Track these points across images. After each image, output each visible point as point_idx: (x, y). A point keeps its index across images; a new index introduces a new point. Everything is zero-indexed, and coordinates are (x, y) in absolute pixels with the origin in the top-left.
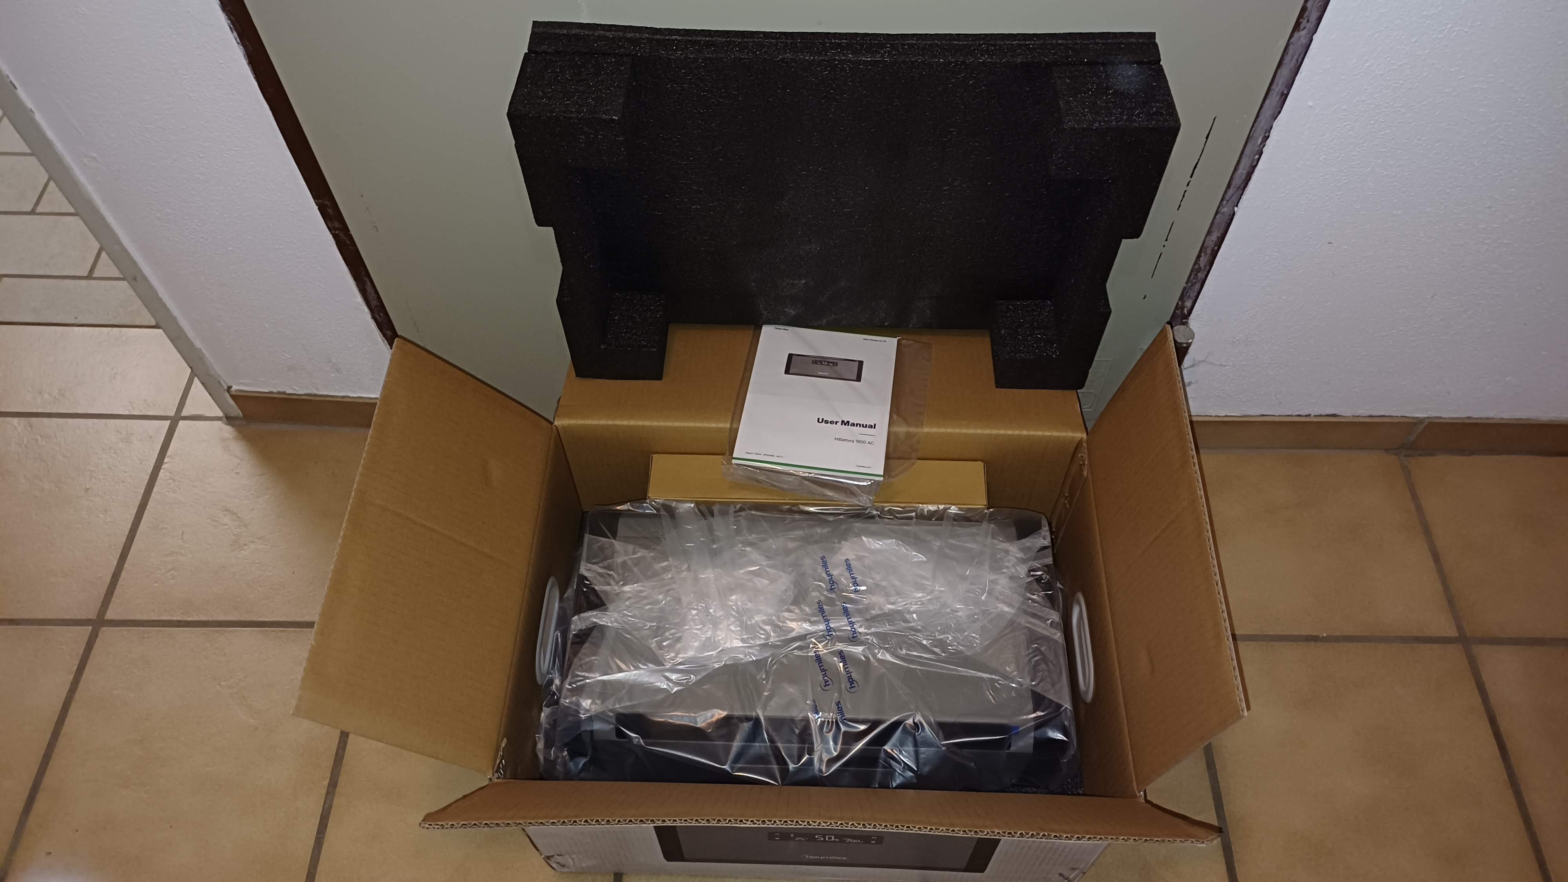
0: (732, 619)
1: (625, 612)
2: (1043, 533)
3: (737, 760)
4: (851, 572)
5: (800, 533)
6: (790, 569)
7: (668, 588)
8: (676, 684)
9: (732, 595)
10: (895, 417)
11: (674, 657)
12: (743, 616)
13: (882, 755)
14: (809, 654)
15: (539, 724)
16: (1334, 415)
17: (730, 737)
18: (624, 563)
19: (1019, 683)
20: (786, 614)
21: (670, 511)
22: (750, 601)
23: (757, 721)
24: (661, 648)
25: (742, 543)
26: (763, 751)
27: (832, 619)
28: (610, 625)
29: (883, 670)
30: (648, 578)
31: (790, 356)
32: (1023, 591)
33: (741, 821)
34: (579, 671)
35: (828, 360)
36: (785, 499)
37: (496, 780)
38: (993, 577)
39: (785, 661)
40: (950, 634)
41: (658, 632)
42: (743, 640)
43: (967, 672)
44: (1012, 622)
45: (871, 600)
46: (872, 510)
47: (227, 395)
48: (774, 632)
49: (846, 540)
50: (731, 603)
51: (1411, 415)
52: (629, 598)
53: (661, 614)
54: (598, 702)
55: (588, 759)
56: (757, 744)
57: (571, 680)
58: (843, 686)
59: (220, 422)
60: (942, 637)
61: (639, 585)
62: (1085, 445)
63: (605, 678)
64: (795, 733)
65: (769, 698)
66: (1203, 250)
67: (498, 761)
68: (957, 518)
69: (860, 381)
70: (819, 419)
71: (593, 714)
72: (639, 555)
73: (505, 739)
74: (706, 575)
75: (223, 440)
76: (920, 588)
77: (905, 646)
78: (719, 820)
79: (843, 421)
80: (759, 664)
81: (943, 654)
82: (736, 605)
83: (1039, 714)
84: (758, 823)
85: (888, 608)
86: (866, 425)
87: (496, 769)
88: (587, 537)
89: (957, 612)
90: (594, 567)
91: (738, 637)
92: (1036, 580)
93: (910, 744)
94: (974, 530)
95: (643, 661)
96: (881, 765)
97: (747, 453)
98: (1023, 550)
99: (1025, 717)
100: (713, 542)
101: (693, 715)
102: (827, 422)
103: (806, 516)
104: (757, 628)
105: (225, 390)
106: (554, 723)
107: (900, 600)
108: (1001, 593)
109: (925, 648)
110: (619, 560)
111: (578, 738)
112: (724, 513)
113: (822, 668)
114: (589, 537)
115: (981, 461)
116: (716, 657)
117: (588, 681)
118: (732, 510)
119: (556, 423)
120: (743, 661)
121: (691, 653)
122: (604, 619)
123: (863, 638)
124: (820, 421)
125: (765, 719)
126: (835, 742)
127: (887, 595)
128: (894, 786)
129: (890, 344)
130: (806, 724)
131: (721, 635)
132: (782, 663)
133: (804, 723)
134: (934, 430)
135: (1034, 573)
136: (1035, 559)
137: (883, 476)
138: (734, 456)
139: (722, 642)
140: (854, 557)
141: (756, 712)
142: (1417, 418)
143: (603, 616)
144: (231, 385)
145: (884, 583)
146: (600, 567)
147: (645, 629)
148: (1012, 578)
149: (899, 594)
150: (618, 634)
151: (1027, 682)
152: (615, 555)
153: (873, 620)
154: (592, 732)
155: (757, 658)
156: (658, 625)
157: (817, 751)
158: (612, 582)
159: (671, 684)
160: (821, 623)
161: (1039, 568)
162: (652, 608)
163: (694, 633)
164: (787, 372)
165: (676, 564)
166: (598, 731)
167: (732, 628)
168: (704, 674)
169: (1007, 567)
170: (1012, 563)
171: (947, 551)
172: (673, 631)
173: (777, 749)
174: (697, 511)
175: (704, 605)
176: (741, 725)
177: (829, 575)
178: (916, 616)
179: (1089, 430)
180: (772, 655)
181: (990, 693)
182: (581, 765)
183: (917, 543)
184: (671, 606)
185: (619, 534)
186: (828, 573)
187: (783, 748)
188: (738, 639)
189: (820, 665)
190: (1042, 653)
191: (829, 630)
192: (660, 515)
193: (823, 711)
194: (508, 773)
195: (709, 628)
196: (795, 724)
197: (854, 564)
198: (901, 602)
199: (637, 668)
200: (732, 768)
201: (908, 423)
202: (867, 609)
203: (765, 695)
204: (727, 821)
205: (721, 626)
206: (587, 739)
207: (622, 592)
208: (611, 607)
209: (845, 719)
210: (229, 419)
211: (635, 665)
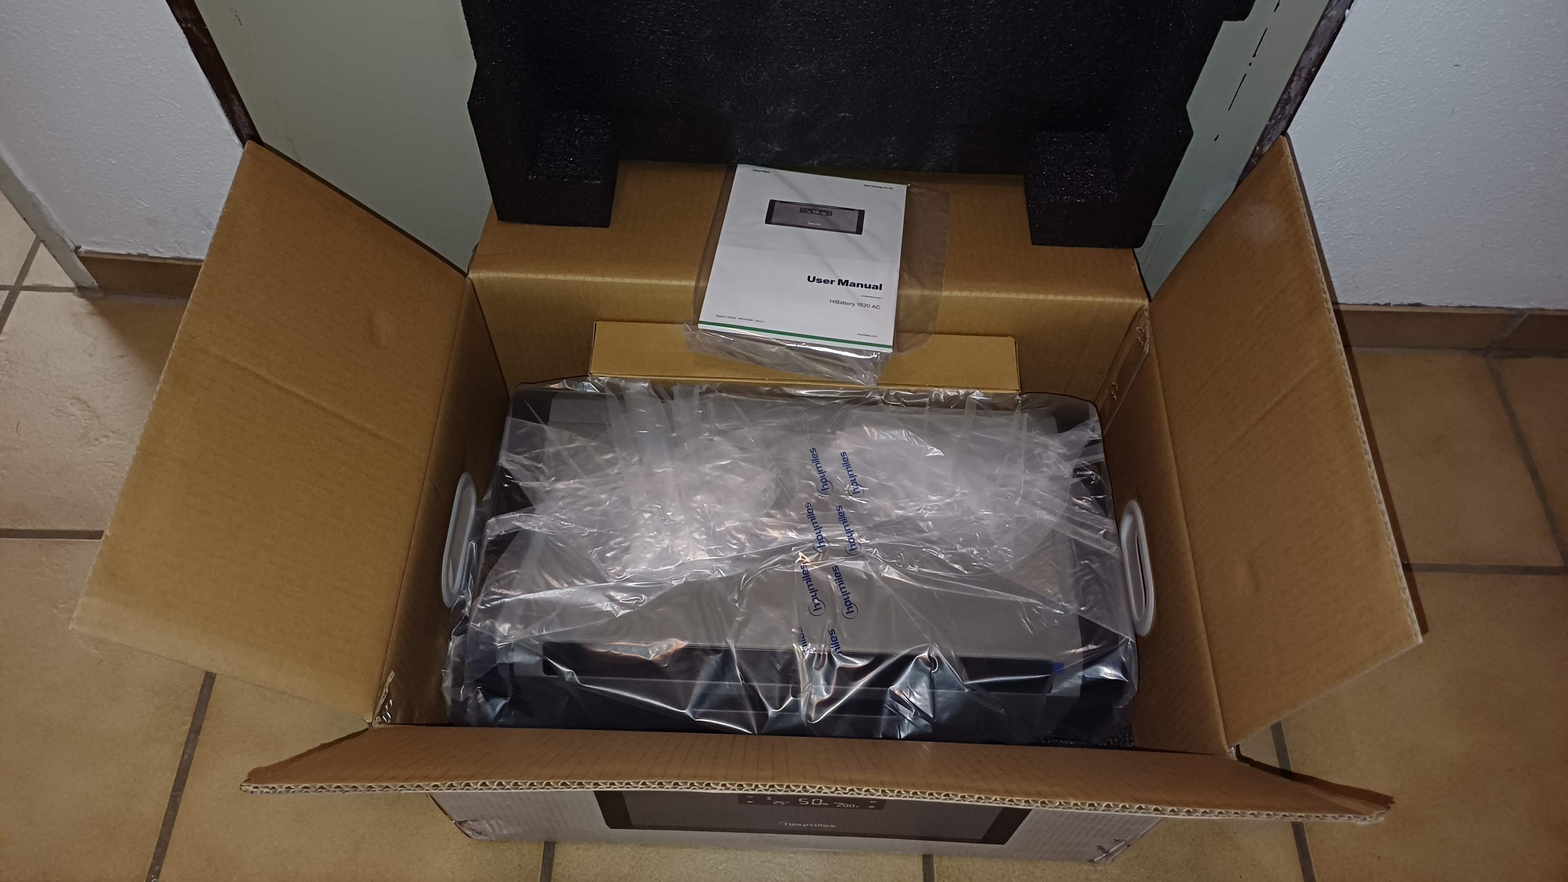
0: (697, 525)
1: (557, 514)
2: (1092, 425)
3: (700, 702)
4: (849, 469)
5: (785, 421)
6: (771, 464)
7: (614, 485)
8: (623, 606)
9: (696, 495)
10: (906, 276)
11: (620, 571)
12: (710, 521)
13: (889, 698)
14: (795, 571)
15: (446, 656)
16: (1418, 305)
17: (692, 673)
18: (557, 455)
19: (1063, 608)
20: (765, 520)
21: (618, 393)
22: (719, 502)
23: (727, 653)
24: (603, 559)
25: (710, 431)
26: (736, 692)
27: (825, 527)
28: (537, 530)
29: (890, 591)
30: (588, 473)
31: (772, 203)
32: (1068, 496)
33: (708, 785)
34: (496, 587)
35: (820, 208)
36: (764, 379)
37: (377, 726)
38: (1027, 477)
39: (763, 577)
40: (975, 547)
41: (600, 540)
42: (710, 552)
43: (997, 595)
44: (1053, 533)
45: (874, 503)
46: (874, 393)
47: (76, 258)
48: (750, 542)
49: (842, 429)
50: (695, 505)
51: (1509, 306)
52: (563, 498)
53: (604, 518)
54: (519, 626)
55: (508, 701)
56: (727, 683)
57: (485, 599)
58: (838, 611)
59: (71, 293)
60: (964, 551)
61: (576, 482)
62: (1146, 314)
63: (531, 596)
64: (776, 668)
65: (744, 624)
66: (1297, 73)
67: (382, 701)
68: (980, 406)
69: (861, 233)
70: (809, 277)
71: (512, 641)
72: (576, 444)
73: (392, 672)
74: (664, 469)
75: (74, 315)
76: (935, 489)
77: (917, 561)
78: (676, 784)
79: (840, 281)
80: (730, 582)
81: (966, 572)
82: (702, 507)
83: (1091, 647)
84: (733, 788)
85: (896, 514)
86: (870, 285)
87: (378, 710)
88: (510, 420)
89: (983, 520)
90: (519, 458)
91: (703, 548)
92: (1083, 481)
93: (924, 685)
94: (1003, 420)
95: (580, 576)
96: (886, 711)
97: (717, 316)
98: (1067, 444)
99: (1073, 651)
100: (673, 429)
101: (644, 645)
102: (819, 281)
103: (791, 401)
104: (728, 536)
105: (71, 250)
106: (462, 654)
107: (911, 504)
108: (1040, 497)
109: (942, 564)
110: (551, 450)
111: (494, 673)
112: (687, 395)
113: (811, 587)
114: (512, 420)
115: (1012, 336)
116: (674, 573)
117: (506, 600)
118: (697, 391)
119: (471, 275)
120: (709, 578)
121: (642, 567)
122: (530, 523)
123: (863, 550)
124: (811, 279)
125: (737, 651)
126: (828, 681)
127: (895, 498)
128: (902, 737)
129: (899, 192)
130: (790, 658)
131: (681, 545)
132: (759, 581)
133: (788, 657)
134: (956, 293)
135: (1081, 473)
136: (1084, 455)
137: (893, 347)
138: (700, 320)
139: (682, 553)
140: (853, 451)
141: (727, 643)
142: (1516, 309)
143: (529, 518)
144: (81, 244)
145: (890, 484)
146: (526, 458)
147: (584, 537)
148: (1053, 478)
149: (909, 496)
150: (548, 543)
151: (1072, 607)
152: (546, 444)
153: (879, 528)
154: (512, 665)
155: (727, 575)
156: (600, 531)
157: (804, 692)
158: (542, 478)
159: (616, 607)
160: (810, 532)
161: (1087, 466)
162: (592, 510)
163: (645, 542)
164: (768, 221)
165: (624, 455)
166: (518, 664)
167: (696, 536)
168: (660, 593)
169: (1047, 465)
170: (1053, 460)
171: (971, 445)
172: (619, 540)
173: (754, 689)
174: (652, 391)
175: (660, 507)
176: (706, 658)
177: (820, 472)
178: (932, 523)
179: (1152, 295)
180: (747, 571)
181: (1026, 621)
182: (498, 709)
183: (934, 434)
184: (616, 508)
185: (552, 417)
186: (820, 469)
187: (760, 688)
188: (703, 550)
189: (809, 583)
190: (1093, 571)
191: (821, 540)
192: (605, 395)
193: (813, 642)
194: (398, 717)
195: (667, 535)
196: (775, 657)
197: (852, 459)
198: (914, 506)
199: (571, 584)
200: (694, 713)
201: (923, 285)
202: (870, 516)
203: (738, 621)
204: (688, 784)
205: (682, 533)
206: (505, 674)
207: (554, 489)
208: (539, 508)
209: (840, 652)
210: (81, 290)
211: (570, 580)
